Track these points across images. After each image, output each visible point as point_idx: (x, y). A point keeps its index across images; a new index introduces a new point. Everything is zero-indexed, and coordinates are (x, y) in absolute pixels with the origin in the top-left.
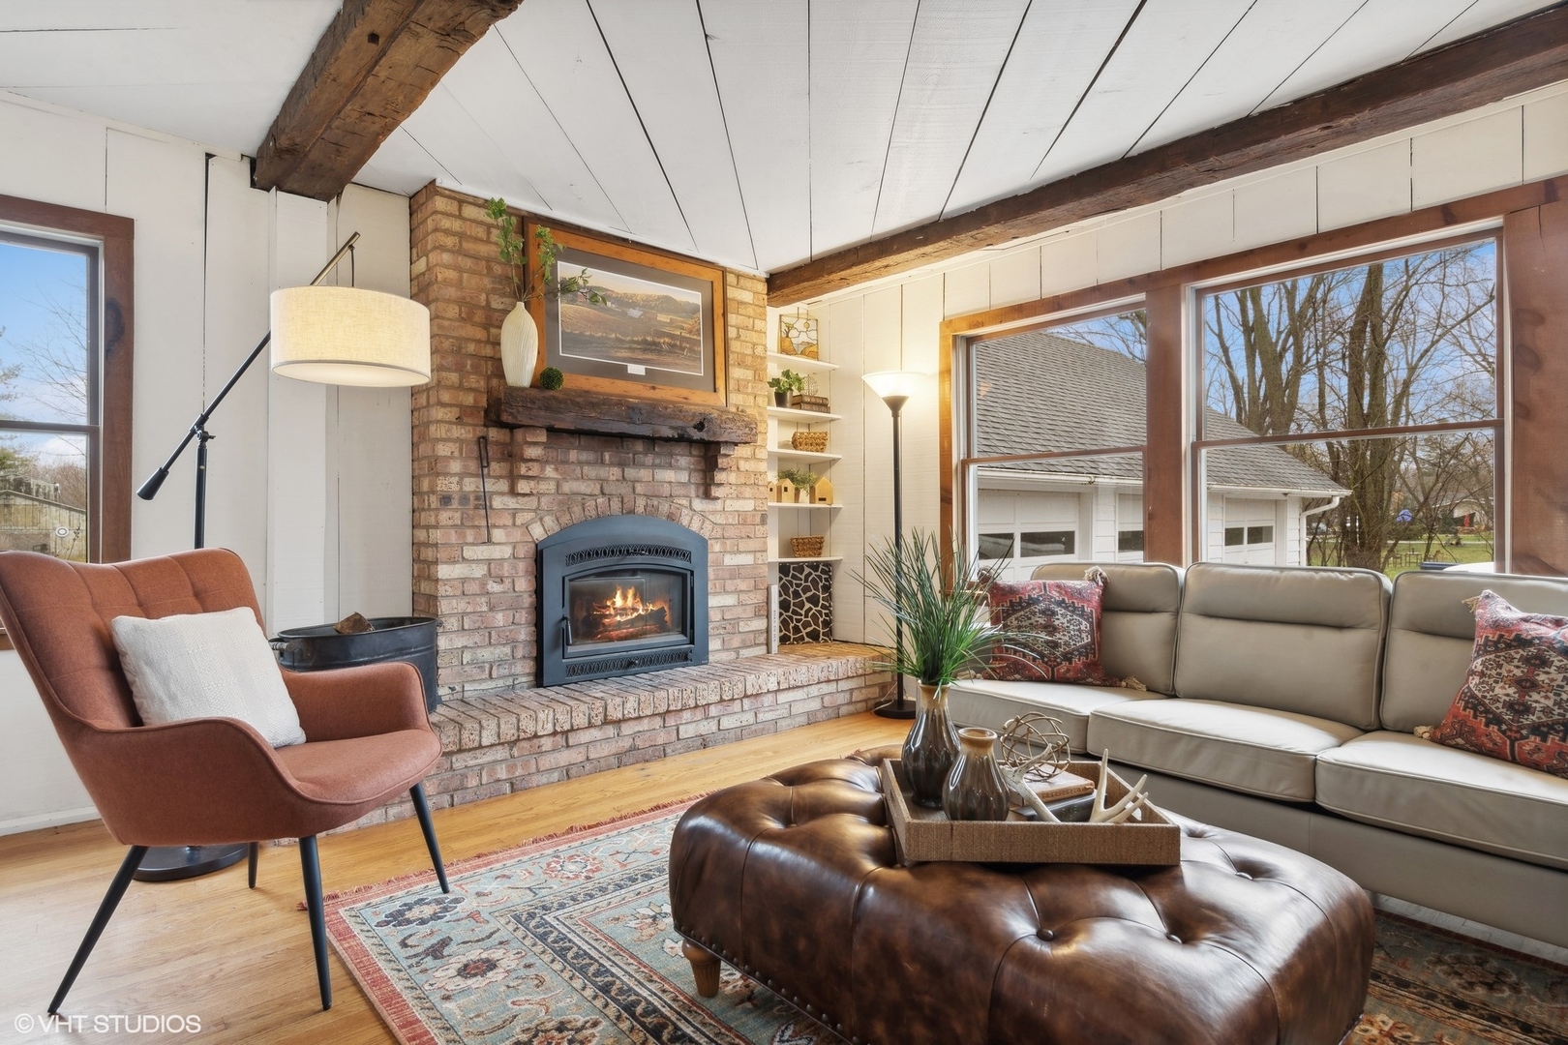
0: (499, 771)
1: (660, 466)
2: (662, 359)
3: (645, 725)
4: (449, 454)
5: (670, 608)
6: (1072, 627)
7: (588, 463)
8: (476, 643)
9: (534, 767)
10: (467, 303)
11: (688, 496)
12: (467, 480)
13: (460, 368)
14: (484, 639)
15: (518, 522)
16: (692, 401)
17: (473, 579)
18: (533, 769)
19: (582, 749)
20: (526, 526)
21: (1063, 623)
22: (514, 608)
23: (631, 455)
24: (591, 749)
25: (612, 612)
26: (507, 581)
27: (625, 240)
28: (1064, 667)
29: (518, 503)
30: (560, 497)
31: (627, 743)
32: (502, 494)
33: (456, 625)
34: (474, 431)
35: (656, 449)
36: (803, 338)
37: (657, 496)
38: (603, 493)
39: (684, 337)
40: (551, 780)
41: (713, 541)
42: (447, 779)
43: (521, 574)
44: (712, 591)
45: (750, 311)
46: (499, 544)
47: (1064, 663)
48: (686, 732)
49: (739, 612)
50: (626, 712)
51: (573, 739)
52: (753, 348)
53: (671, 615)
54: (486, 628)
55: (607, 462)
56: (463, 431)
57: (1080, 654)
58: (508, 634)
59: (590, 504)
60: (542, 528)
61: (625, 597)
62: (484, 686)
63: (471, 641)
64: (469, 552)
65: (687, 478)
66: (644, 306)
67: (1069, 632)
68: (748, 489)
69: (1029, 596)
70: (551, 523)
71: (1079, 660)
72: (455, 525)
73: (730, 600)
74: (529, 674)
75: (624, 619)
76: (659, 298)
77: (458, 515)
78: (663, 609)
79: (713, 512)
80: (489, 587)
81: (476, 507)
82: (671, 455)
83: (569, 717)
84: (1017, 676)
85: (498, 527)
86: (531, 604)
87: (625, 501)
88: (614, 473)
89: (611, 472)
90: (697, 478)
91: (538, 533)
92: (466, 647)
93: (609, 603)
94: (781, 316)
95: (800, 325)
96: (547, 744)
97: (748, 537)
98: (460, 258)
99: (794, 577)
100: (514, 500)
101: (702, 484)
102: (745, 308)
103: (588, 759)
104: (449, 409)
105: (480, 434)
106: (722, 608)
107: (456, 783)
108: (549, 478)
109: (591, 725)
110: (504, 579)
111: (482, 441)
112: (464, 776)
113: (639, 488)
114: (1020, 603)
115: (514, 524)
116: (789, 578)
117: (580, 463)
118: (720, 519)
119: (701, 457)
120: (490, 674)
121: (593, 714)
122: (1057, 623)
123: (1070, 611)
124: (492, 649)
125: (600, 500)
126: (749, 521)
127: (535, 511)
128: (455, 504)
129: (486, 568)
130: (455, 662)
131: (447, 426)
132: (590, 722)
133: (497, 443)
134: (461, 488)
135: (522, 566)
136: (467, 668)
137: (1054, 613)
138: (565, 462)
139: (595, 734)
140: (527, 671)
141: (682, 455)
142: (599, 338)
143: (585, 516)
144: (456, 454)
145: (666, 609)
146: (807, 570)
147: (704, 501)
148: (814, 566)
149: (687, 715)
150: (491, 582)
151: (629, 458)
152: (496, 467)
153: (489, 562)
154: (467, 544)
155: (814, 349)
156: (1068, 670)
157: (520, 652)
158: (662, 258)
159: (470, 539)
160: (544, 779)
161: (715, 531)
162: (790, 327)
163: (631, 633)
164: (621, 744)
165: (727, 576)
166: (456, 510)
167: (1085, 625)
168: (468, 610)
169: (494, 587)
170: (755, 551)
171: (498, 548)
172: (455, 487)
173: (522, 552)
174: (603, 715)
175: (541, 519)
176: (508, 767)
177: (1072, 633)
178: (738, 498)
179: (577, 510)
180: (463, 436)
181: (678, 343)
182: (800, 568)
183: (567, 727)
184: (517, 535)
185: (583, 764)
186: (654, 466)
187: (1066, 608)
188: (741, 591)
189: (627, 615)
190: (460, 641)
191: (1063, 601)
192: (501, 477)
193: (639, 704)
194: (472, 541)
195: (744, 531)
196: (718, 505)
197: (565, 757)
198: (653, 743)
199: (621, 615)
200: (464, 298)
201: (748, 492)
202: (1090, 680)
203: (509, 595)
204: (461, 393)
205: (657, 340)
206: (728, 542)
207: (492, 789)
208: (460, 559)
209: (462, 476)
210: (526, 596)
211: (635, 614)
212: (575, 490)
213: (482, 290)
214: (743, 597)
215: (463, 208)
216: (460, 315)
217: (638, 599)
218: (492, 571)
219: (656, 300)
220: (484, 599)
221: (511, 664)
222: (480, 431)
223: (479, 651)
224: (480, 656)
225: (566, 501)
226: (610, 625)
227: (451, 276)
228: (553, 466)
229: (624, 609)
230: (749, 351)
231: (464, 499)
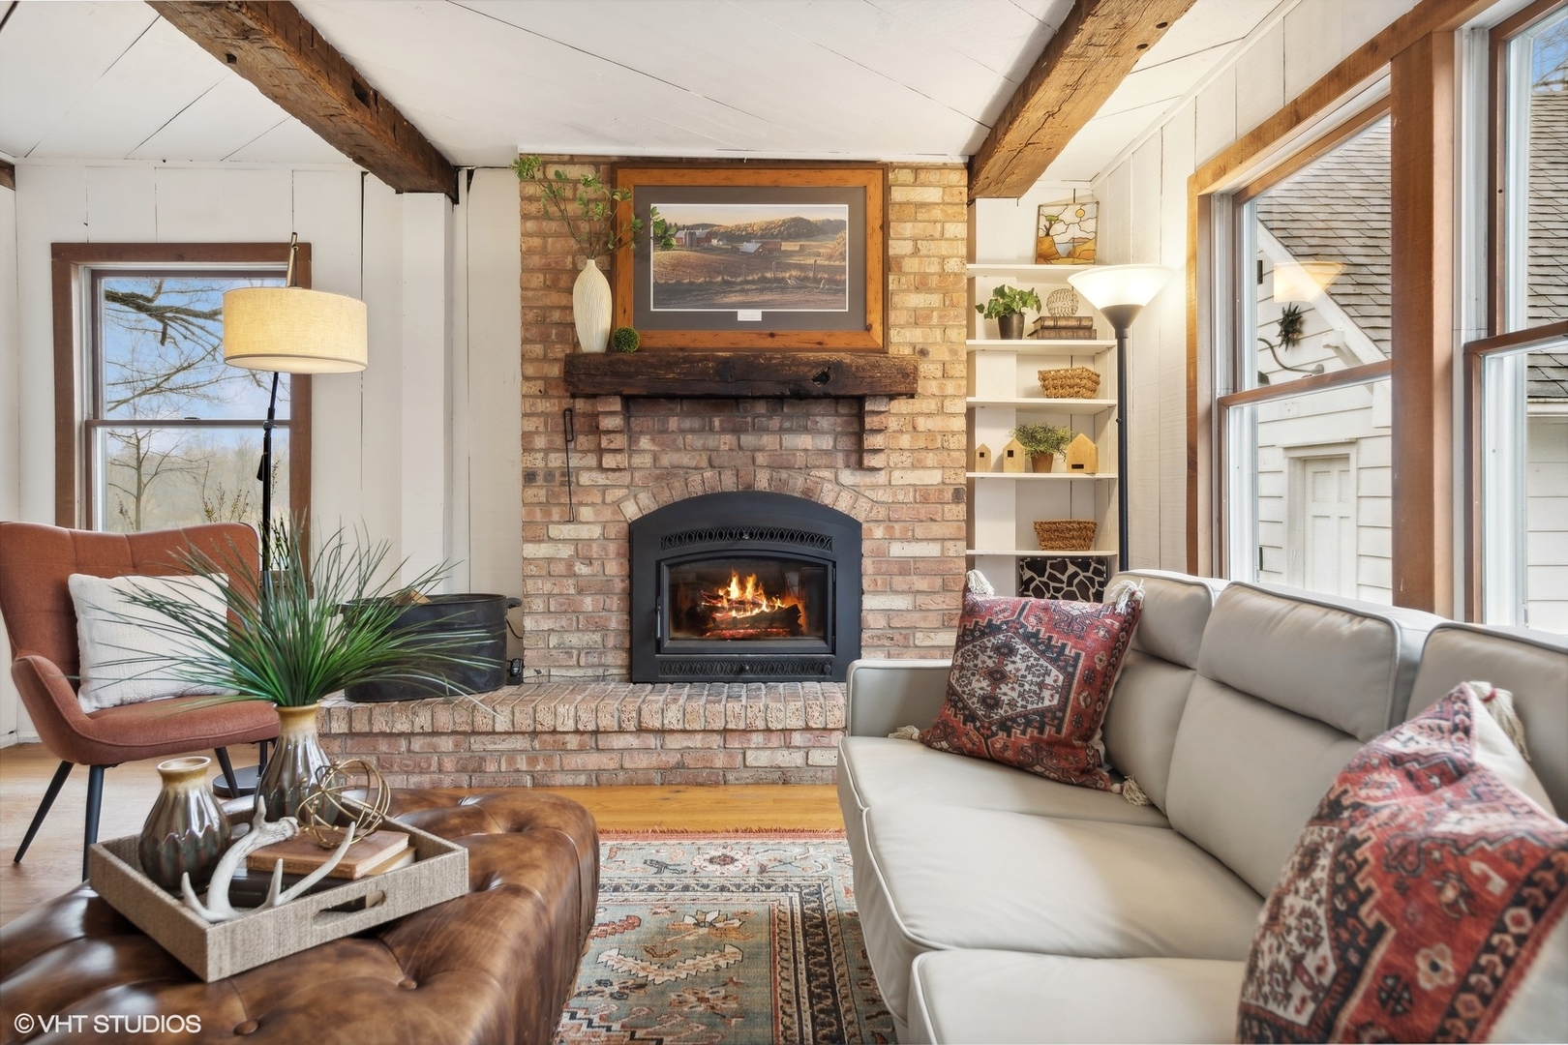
0: (519, 761)
1: (790, 431)
2: (786, 297)
3: (697, 741)
4: (534, 429)
5: (806, 607)
6: (1029, 678)
7: (692, 431)
8: (563, 627)
9: (558, 764)
10: (553, 269)
11: (833, 467)
12: (552, 456)
13: (544, 339)
14: (571, 624)
15: (609, 500)
16: (828, 346)
17: (559, 559)
18: (557, 766)
19: (616, 756)
20: (617, 504)
21: (1018, 670)
22: (604, 590)
23: (749, 419)
24: (626, 757)
25: (725, 604)
26: (596, 563)
27: (741, 160)
28: (999, 741)
29: (607, 478)
30: (658, 472)
31: (673, 759)
32: (590, 469)
33: (541, 606)
34: (560, 403)
35: (785, 410)
36: (1075, 232)
37: (785, 468)
38: (712, 466)
39: (820, 266)
40: (577, 782)
41: (871, 525)
42: (466, 759)
43: (612, 556)
44: (871, 588)
45: (937, 213)
46: (587, 523)
47: (1000, 733)
48: (756, 759)
49: (916, 618)
50: (666, 722)
51: (603, 742)
52: (942, 265)
53: (808, 618)
54: (574, 612)
55: (717, 428)
56: (548, 405)
57: (1028, 723)
58: (597, 620)
59: (695, 479)
60: (636, 507)
61: (742, 586)
62: (571, 673)
63: (558, 625)
64: (555, 531)
65: (831, 444)
66: (762, 236)
67: (1022, 685)
68: (931, 455)
69: (990, 621)
70: (647, 501)
71: (1024, 733)
72: (540, 503)
73: (901, 602)
74: (621, 667)
75: (741, 615)
76: (784, 222)
77: (543, 492)
78: (795, 608)
79: (874, 487)
80: (576, 569)
81: (562, 484)
82: (807, 416)
83: (594, 716)
84: (944, 744)
85: (586, 505)
86: (624, 590)
87: (740, 475)
88: (727, 441)
89: (722, 441)
90: (846, 443)
91: (632, 511)
92: (552, 630)
93: (721, 593)
94: (1039, 207)
95: (1069, 215)
96: (573, 742)
97: (932, 520)
98: (544, 223)
99: (1052, 578)
100: (604, 476)
101: (855, 451)
102: (929, 211)
103: (622, 768)
104: (533, 382)
105: (566, 407)
106: (887, 612)
107: (475, 764)
108: (644, 451)
109: (621, 731)
110: (593, 561)
111: (568, 414)
112: (483, 759)
113: (761, 458)
114: (972, 631)
115: (604, 502)
116: (1045, 579)
117: (682, 431)
118: (882, 496)
119: (853, 416)
120: (578, 662)
121: (623, 717)
122: (1010, 667)
123: (1038, 651)
124: (580, 634)
125: (708, 474)
126: (933, 498)
127: (628, 487)
128: (540, 481)
129: (573, 548)
130: (541, 645)
131: (531, 400)
132: (620, 727)
133: (584, 415)
134: (546, 464)
135: (612, 548)
136: (553, 652)
137: (1012, 651)
138: (665, 431)
139: (632, 741)
140: (619, 662)
141: (823, 415)
142: (701, 284)
143: (688, 492)
144: (541, 429)
145: (800, 607)
146: (1071, 569)
147: (857, 473)
148: (1084, 563)
149: (757, 739)
150: (578, 563)
151: (747, 423)
152: (583, 441)
153: (576, 541)
154: (553, 523)
155: (1089, 246)
156: (1005, 747)
157: (611, 642)
158: (789, 171)
159: (556, 517)
160: (569, 780)
161: (874, 512)
162: (1052, 220)
163: (751, 635)
164: (664, 758)
165: (896, 571)
166: (541, 487)
167: (1055, 677)
168: (554, 592)
169: (582, 569)
170: (944, 540)
171: (586, 527)
172: (540, 464)
173: (612, 532)
174: (636, 720)
175: (635, 497)
176: (528, 758)
177: (1027, 687)
178: (913, 467)
179: (678, 484)
180: (549, 410)
181: (811, 275)
182: (1061, 565)
183: (591, 727)
184: (607, 514)
185: (616, 772)
186: (782, 430)
187: (1034, 646)
188: (918, 592)
189: (745, 610)
190: (546, 624)
191: (1036, 635)
192: (589, 451)
193: (684, 715)
194: (557, 519)
195: (923, 511)
196: (881, 478)
197: (593, 761)
198: (708, 765)
199: (738, 610)
200: (549, 264)
201: (931, 459)
202: (1038, 768)
203: (599, 578)
204: (546, 365)
205: (780, 275)
206: (897, 526)
207: (512, 779)
208: (546, 538)
209: (547, 451)
210: (617, 580)
211: (756, 611)
212: (676, 463)
213: (568, 253)
214: (921, 599)
215: (547, 170)
216: (545, 283)
217: (761, 591)
218: (580, 552)
219: (781, 226)
220: (571, 581)
221: (601, 653)
222: (566, 403)
223: (566, 636)
224: (567, 641)
225: (665, 475)
226: (722, 622)
227: (536, 244)
228: (648, 437)
229: (741, 602)
230: (934, 268)
231: (549, 475)
